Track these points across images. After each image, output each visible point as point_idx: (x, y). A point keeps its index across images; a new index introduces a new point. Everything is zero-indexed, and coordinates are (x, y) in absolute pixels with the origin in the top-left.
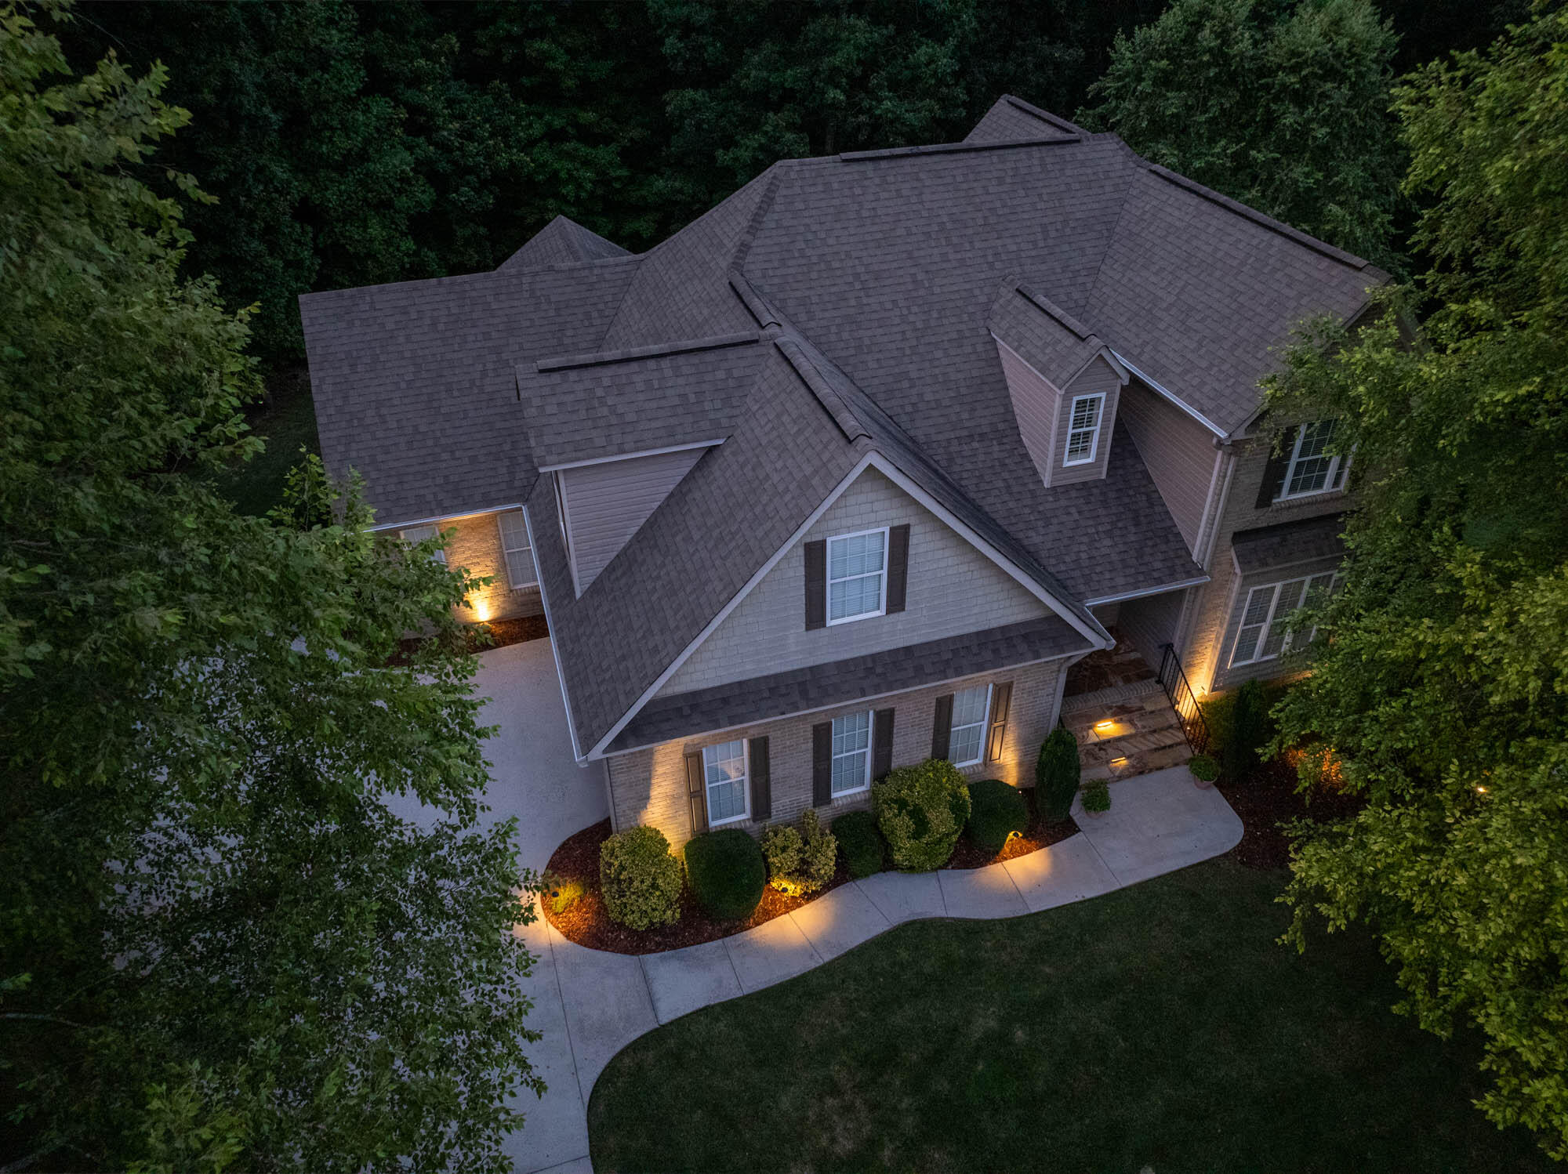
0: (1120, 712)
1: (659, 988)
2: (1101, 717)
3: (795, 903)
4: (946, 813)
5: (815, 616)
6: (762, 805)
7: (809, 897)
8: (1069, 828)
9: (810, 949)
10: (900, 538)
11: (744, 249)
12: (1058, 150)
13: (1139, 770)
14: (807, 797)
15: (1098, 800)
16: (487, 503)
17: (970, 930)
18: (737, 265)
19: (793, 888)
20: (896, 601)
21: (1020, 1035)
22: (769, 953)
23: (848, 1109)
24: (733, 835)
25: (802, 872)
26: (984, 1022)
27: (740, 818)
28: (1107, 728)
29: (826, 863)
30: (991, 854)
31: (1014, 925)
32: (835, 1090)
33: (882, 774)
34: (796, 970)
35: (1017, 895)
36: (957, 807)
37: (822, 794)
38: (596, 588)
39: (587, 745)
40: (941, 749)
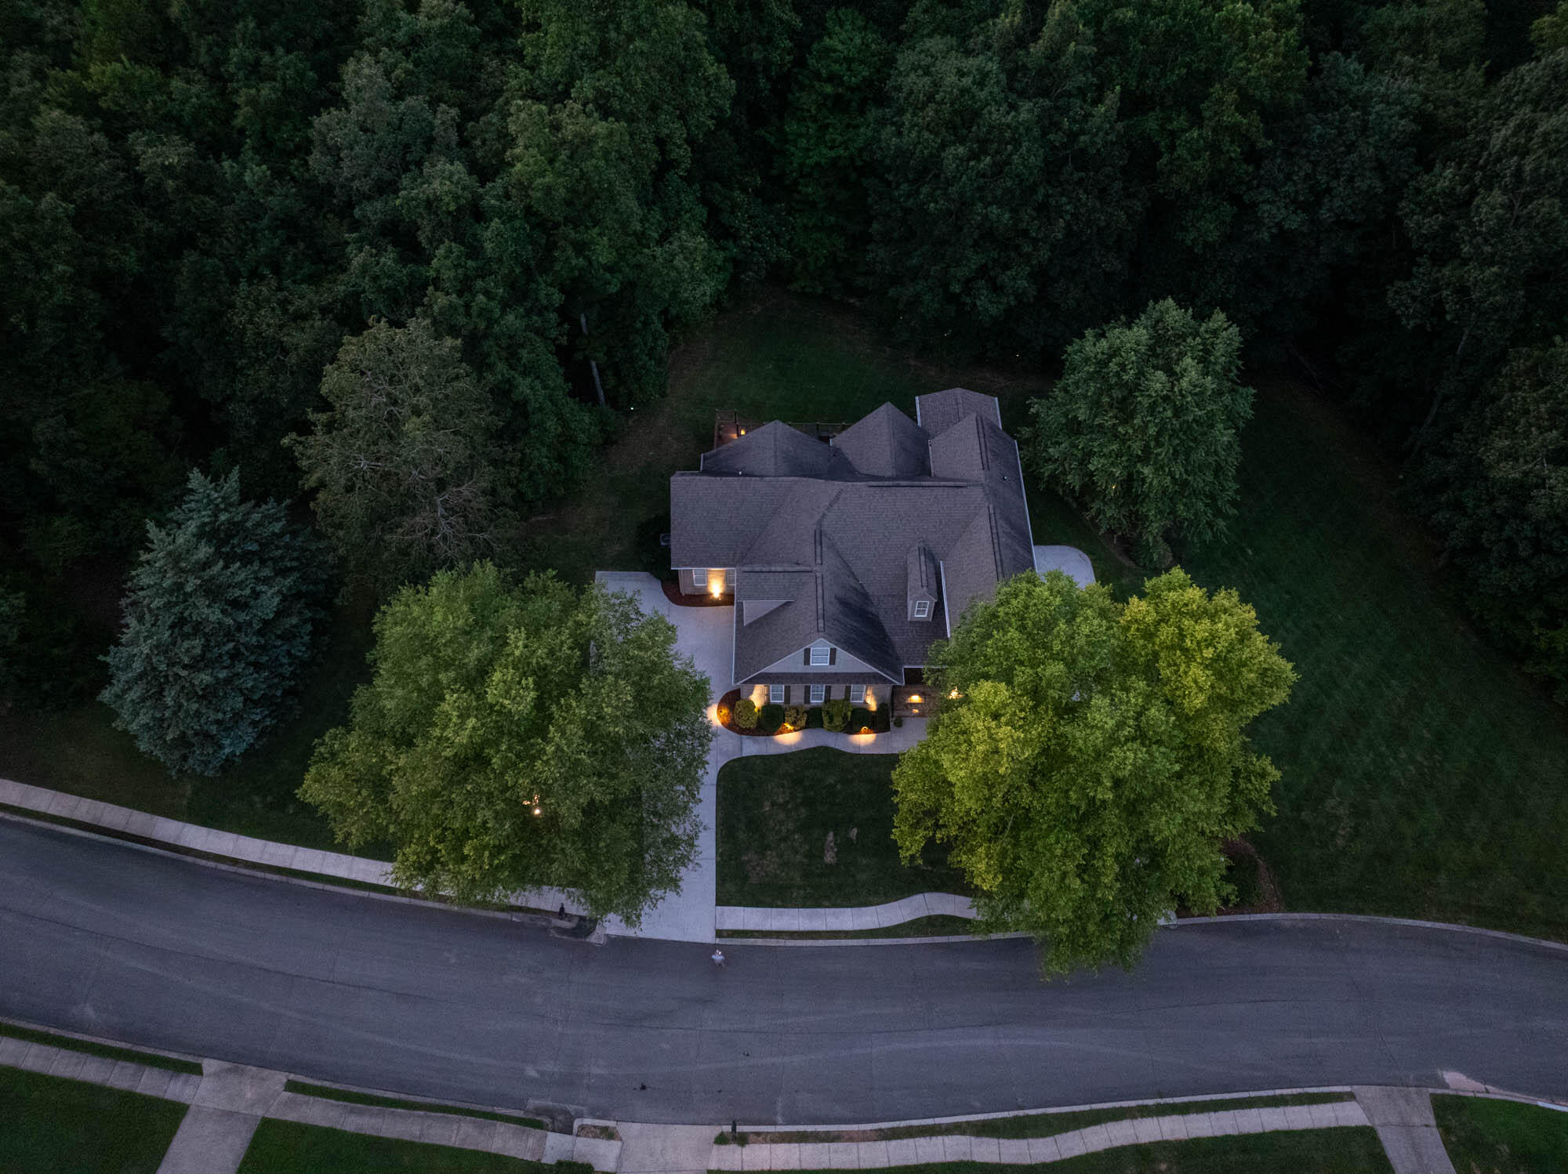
0: (922, 694)
1: (744, 746)
2: (915, 694)
3: (791, 731)
4: (840, 719)
5: (807, 662)
6: (787, 700)
7: (795, 730)
8: (886, 729)
9: (789, 747)
10: (833, 651)
11: (824, 516)
12: (956, 490)
13: (921, 715)
14: (802, 701)
15: (899, 723)
16: (725, 566)
17: (840, 754)
18: (820, 523)
19: (790, 727)
20: (832, 661)
21: (839, 787)
22: (777, 744)
23: (784, 793)
24: (778, 707)
25: (793, 724)
26: (831, 780)
27: (781, 702)
28: (916, 699)
29: (803, 723)
30: (858, 732)
31: (852, 756)
32: (783, 786)
33: (827, 700)
34: (783, 751)
35: (859, 747)
36: (845, 717)
37: (807, 701)
38: (750, 625)
39: (737, 680)
40: (847, 698)
